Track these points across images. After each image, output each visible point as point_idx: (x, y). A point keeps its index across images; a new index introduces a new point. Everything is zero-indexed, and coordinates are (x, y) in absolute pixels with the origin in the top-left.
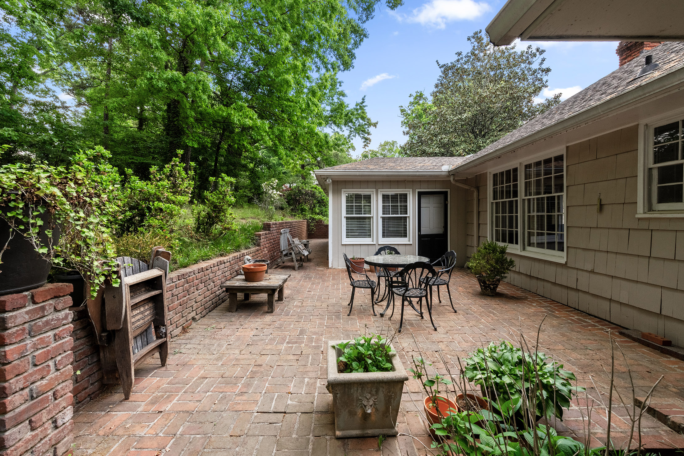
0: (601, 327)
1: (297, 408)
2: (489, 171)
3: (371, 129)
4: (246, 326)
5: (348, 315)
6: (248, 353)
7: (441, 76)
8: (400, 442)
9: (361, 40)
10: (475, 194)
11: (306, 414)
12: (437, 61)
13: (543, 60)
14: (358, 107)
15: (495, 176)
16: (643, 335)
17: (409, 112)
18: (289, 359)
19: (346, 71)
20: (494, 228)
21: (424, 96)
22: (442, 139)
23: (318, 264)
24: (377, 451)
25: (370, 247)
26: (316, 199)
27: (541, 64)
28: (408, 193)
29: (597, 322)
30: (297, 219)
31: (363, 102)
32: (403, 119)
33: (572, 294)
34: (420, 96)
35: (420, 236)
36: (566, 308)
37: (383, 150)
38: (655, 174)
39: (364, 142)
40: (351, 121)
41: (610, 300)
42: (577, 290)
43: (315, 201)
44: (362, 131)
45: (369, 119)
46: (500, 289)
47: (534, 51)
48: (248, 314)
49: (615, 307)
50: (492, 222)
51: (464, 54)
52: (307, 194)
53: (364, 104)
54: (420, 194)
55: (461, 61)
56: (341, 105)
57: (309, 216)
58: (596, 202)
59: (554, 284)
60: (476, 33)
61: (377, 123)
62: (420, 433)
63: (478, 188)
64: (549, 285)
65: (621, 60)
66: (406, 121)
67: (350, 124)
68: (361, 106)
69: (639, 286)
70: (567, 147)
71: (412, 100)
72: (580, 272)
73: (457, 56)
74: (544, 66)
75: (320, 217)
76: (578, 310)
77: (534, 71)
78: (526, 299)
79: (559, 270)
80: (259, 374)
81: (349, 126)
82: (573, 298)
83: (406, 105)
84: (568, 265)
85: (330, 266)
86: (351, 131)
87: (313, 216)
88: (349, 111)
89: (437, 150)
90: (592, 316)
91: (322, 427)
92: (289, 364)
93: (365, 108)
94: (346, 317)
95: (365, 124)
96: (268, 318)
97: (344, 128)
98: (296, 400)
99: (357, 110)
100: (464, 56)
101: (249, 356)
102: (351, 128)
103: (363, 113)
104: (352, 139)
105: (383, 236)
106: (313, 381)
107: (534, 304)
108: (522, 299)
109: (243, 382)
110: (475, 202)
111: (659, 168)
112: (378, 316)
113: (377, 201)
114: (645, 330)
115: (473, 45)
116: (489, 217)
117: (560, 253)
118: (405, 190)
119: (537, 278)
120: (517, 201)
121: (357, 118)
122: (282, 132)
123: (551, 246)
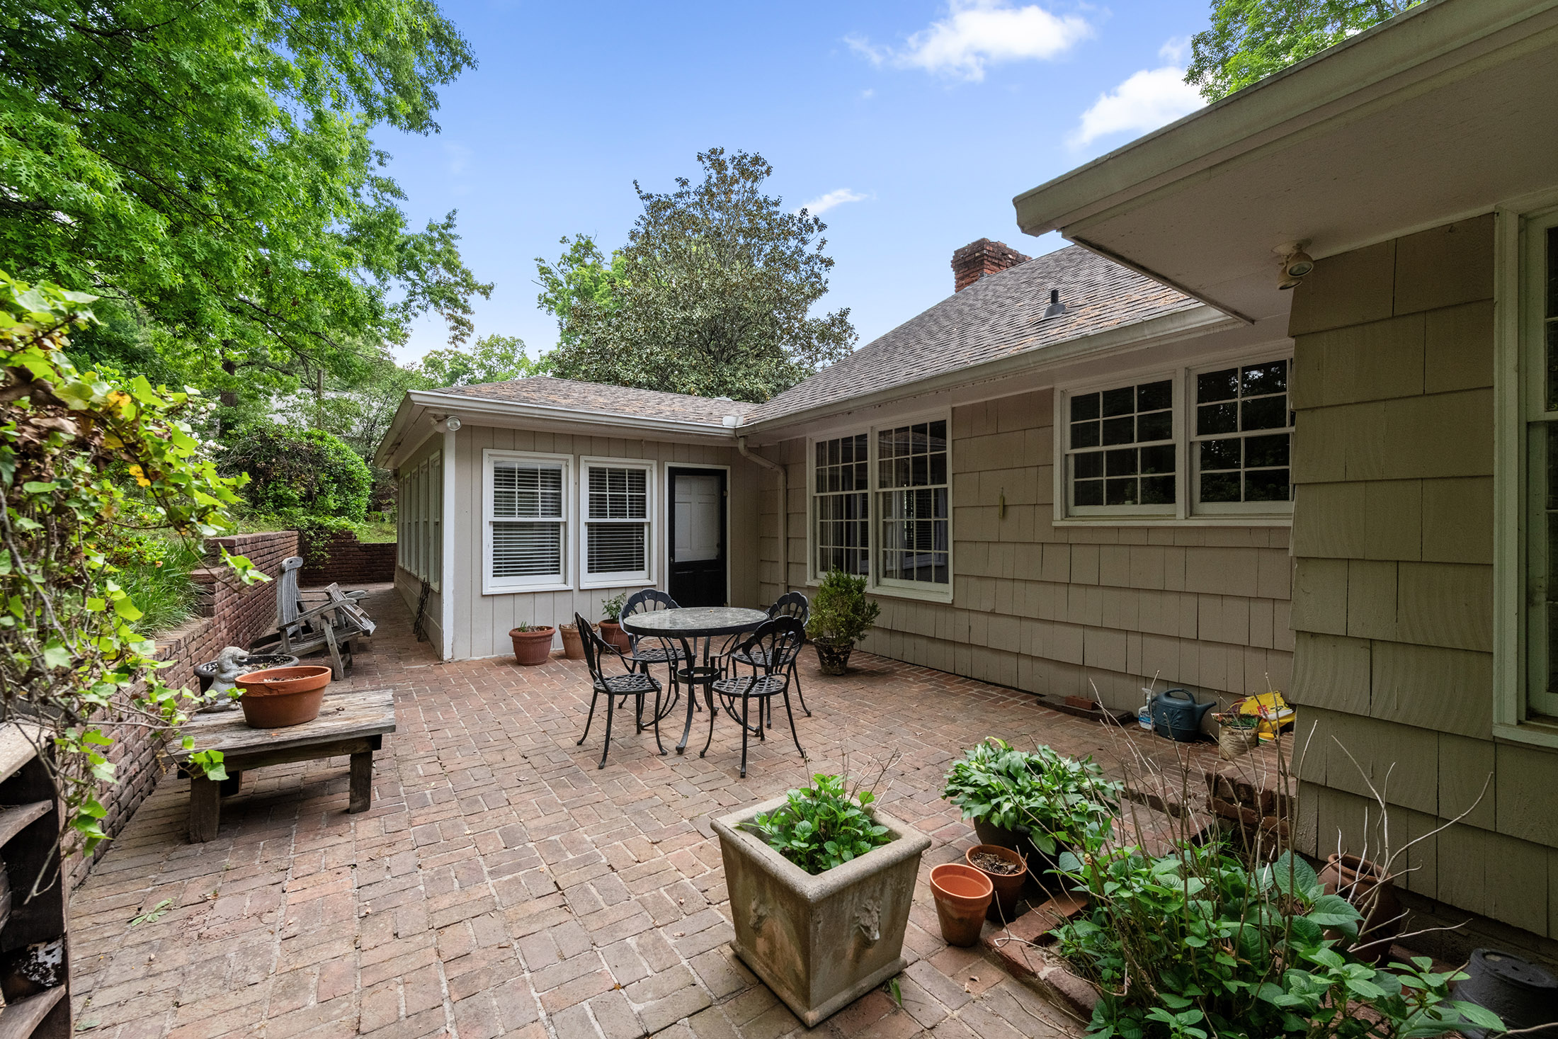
0: (1012, 699)
1: (670, 1011)
2: (808, 435)
3: (475, 300)
4: (305, 868)
5: (601, 768)
6: (389, 938)
7: (643, 218)
8: (915, 978)
9: (455, 67)
10: (781, 478)
11: (702, 1014)
12: (635, 182)
13: (824, 242)
14: (436, 235)
15: (820, 446)
16: (1068, 700)
17: (561, 278)
18: (535, 911)
19: (412, 133)
20: (818, 546)
21: (594, 250)
22: (652, 354)
23: (401, 654)
24: (896, 1013)
25: (558, 597)
26: (329, 470)
27: (820, 248)
28: (648, 468)
29: (1003, 692)
30: (268, 529)
31: (449, 226)
32: (543, 290)
33: (963, 654)
34: (586, 247)
35: (674, 567)
36: (954, 679)
37: (487, 355)
38: (1072, 461)
39: (454, 328)
40: (416, 268)
41: (1018, 654)
42: (970, 646)
43: (323, 477)
44: (443, 296)
45: (467, 273)
46: (853, 662)
47: (811, 221)
48: (281, 832)
49: (1024, 663)
50: (815, 534)
51: (693, 186)
52: (295, 453)
53: (451, 231)
54: (674, 473)
55: (686, 198)
56: (391, 218)
57: (302, 517)
58: (998, 502)
59: (933, 639)
60: (713, 151)
61: (491, 288)
62: (931, 949)
63: (785, 468)
64: (924, 642)
65: (958, 279)
66: (550, 296)
67: (411, 274)
68: (443, 233)
69: (1057, 627)
70: (953, 409)
71: (569, 253)
72: (973, 616)
73: (678, 184)
74: (825, 254)
75: (344, 521)
76: (971, 678)
77: (809, 258)
78: (892, 672)
79: (941, 614)
80: (483, 980)
81: (408, 279)
82: (964, 660)
83: (552, 260)
84: (956, 606)
85: (447, 655)
86: (413, 293)
87: (319, 520)
88: (410, 239)
89: (642, 377)
90: (992, 684)
91: (759, 1022)
92: (549, 924)
93: (454, 242)
94: (595, 772)
95: (457, 284)
96: (365, 828)
97: (393, 282)
98: (650, 995)
99: (432, 241)
100: (692, 190)
101: (397, 947)
102: (414, 284)
103: (450, 252)
104: (416, 315)
105: (591, 570)
106: (648, 939)
107: (911, 679)
108: (885, 674)
109: (450, 1017)
110: (781, 495)
111: (1076, 455)
112: (672, 754)
113: (578, 484)
114: (1064, 693)
115: (708, 173)
116: (809, 524)
117: (940, 586)
118: (641, 461)
119: (904, 633)
120: (865, 496)
121: (432, 263)
122: (220, 254)
123: (924, 574)
